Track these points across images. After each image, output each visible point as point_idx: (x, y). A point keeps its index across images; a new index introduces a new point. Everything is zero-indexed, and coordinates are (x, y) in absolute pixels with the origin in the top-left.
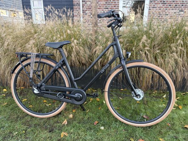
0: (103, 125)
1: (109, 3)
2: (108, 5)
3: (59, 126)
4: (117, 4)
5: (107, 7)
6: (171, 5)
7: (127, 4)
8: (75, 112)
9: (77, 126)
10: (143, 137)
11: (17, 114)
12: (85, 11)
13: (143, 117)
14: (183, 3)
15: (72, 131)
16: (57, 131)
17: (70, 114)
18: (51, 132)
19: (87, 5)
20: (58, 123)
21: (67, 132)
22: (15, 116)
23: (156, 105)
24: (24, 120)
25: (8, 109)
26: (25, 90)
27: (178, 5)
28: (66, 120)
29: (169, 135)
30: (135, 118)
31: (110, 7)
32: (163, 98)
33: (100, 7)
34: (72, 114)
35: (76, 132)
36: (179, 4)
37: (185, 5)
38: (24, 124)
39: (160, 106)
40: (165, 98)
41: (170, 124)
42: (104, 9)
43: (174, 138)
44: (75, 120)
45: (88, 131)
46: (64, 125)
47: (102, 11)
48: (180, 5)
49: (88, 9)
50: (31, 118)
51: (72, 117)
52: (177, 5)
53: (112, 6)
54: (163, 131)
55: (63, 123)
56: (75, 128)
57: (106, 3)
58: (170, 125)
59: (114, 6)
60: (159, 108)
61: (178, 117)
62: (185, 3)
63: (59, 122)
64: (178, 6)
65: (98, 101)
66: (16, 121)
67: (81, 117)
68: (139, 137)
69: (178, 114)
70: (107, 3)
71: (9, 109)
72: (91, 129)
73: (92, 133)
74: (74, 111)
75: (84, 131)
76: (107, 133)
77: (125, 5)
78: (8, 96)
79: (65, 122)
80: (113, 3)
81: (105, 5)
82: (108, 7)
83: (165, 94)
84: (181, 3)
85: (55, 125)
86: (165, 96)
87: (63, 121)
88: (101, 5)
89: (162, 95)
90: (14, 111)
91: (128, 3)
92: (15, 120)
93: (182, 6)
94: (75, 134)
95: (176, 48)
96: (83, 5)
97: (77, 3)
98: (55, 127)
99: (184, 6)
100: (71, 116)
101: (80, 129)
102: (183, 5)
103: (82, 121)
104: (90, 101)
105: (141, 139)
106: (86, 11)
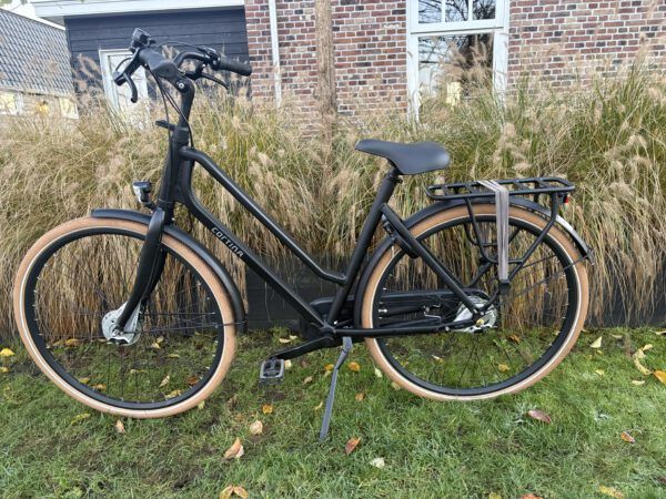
0: (381, 452)
1: (370, 46)
2: (369, 52)
3: (211, 464)
4: (399, 50)
5: (365, 59)
6: (585, 42)
7: (432, 52)
8: (273, 413)
9: (280, 460)
10: (535, 488)
11: (51, 432)
12: (291, 75)
13: (527, 415)
14: (624, 37)
15: (262, 479)
16: (206, 482)
17: (251, 420)
18: (184, 489)
19: (295, 56)
20: (210, 453)
21: (244, 484)
22: (46, 439)
23: (570, 372)
24: (77, 452)
25: (16, 414)
26: (81, 348)
27: (606, 41)
28: (238, 441)
29: (635, 472)
30: (500, 421)
31: (374, 58)
32: (593, 351)
33: (340, 60)
34: (260, 419)
35: (279, 484)
36: (609, 38)
37: (631, 43)
38: (79, 463)
39: (586, 376)
40: (601, 349)
41: (631, 434)
42: (357, 69)
43: (656, 482)
44: (273, 441)
45: (326, 477)
46: (232, 460)
47: (350, 76)
48: (614, 43)
49: (299, 68)
50: (105, 444)
51: (260, 431)
52: (603, 44)
53: (384, 57)
54: (611, 461)
55: (227, 454)
56: (276, 467)
57: (360, 46)
58: (632, 439)
59: (390, 57)
60: (585, 385)
61: (659, 409)
62: (631, 36)
63: (212, 449)
64: (607, 47)
65: (357, 372)
66: (50, 454)
67: (294, 429)
68: (520, 487)
69: (655, 399)
70: (364, 46)
71: (20, 416)
72: (334, 467)
73: (342, 482)
74: (268, 410)
75: (310, 478)
76: (400, 479)
77: (426, 56)
78: (19, 372)
79: (236, 449)
80: (384, 45)
81: (359, 52)
82: (369, 58)
83: (597, 338)
84: (616, 37)
85: (198, 461)
86: (597, 344)
87: (228, 445)
88: (345, 53)
89: (587, 339)
90: (39, 422)
91: (435, 50)
92: (45, 453)
93: (622, 47)
94: (277, 491)
95: (624, 162)
96: (281, 57)
97: (261, 52)
98: (196, 469)
99: (627, 45)
100: (257, 427)
101: (292, 471)
102: (623, 43)
103: (300, 443)
104: (323, 372)
105: (531, 495)
106: (295, 75)
